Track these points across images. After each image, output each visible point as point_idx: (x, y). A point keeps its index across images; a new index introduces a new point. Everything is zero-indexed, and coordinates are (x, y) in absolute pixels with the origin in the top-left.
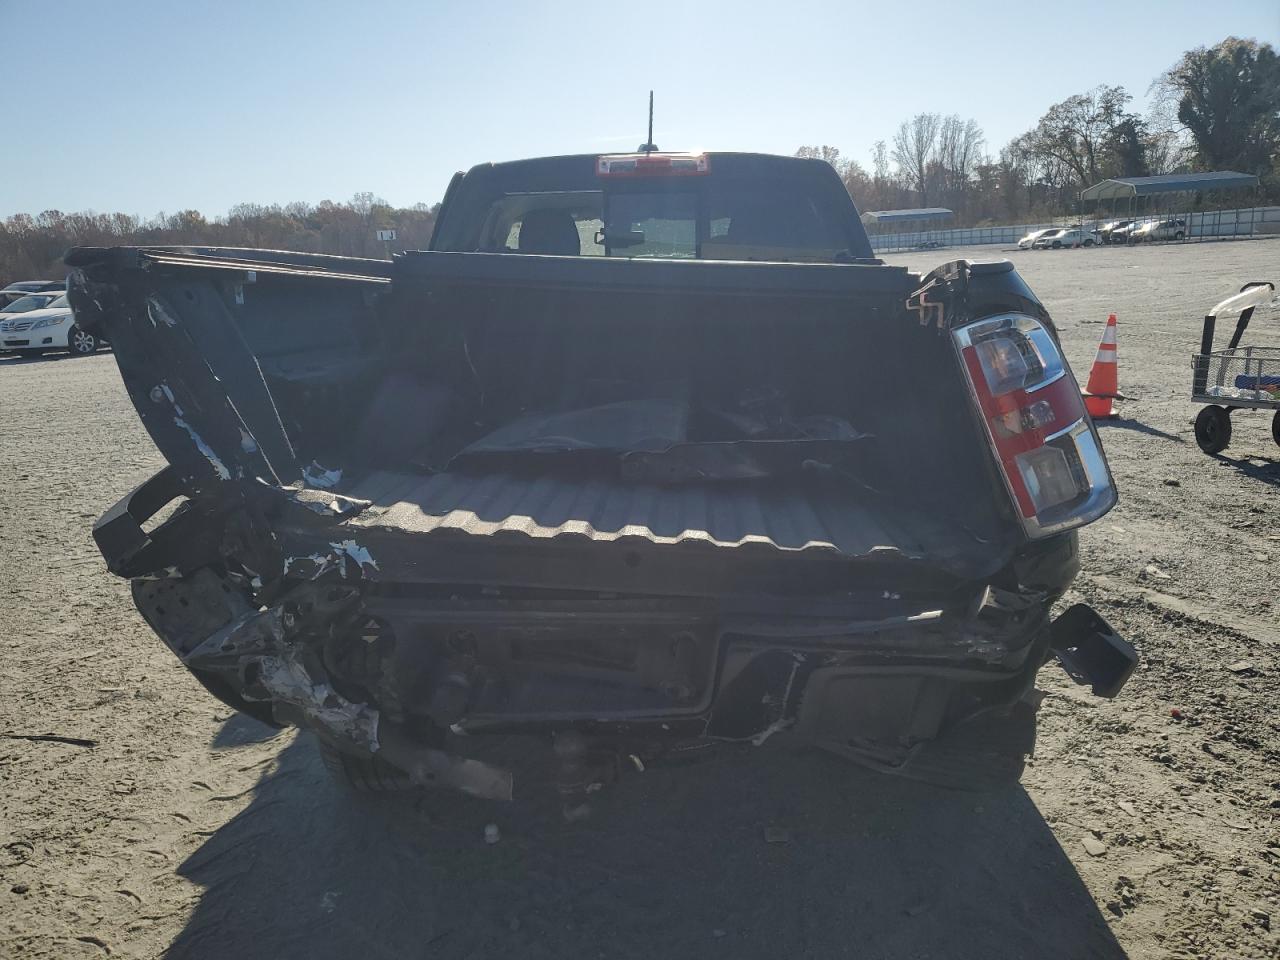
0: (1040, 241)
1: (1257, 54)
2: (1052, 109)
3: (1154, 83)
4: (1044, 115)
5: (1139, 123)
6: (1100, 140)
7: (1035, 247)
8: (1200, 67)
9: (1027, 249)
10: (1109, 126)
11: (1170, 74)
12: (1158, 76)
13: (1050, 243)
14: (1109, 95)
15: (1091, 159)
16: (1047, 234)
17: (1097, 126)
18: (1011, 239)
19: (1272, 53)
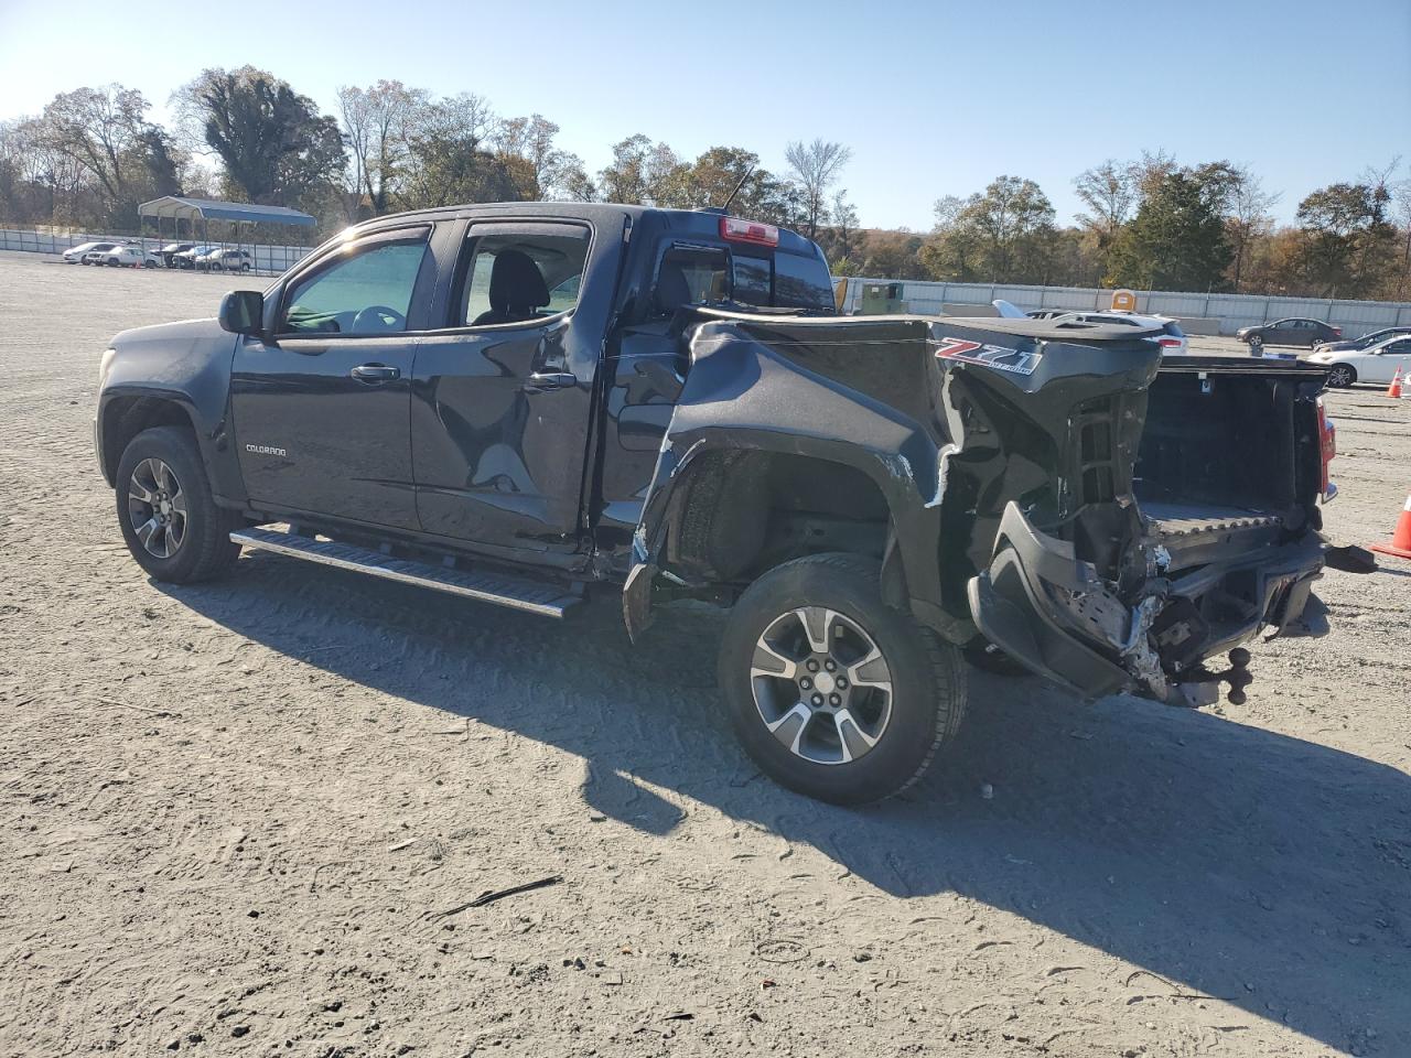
0: (91, 256)
1: (277, 90)
2: (59, 97)
3: (173, 96)
4: (49, 103)
5: (166, 136)
6: (122, 146)
7: (85, 262)
8: (222, 91)
9: (74, 263)
10: (130, 132)
11: (191, 90)
12: (177, 88)
13: (106, 260)
14: (125, 96)
15: (116, 165)
16: (98, 248)
17: (117, 129)
18: (50, 248)
19: (291, 93)
